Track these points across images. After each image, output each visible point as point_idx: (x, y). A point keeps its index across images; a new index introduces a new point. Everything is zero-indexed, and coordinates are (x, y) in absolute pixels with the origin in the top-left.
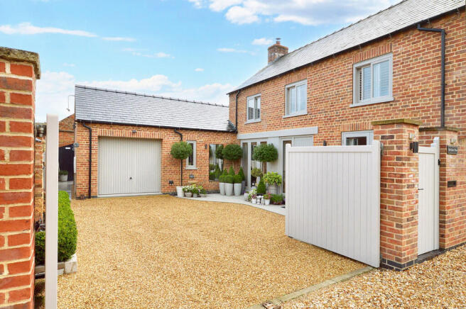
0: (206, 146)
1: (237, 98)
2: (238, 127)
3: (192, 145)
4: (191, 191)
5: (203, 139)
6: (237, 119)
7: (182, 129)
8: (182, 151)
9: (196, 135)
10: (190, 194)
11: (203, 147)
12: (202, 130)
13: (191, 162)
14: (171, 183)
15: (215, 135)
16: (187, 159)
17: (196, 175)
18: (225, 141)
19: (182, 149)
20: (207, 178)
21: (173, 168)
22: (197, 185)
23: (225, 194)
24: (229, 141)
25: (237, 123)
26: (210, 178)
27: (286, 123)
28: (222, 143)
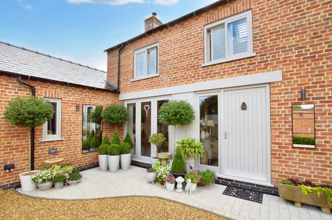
0: (78, 107)
1: (120, 54)
2: (121, 86)
3: (54, 105)
4: (51, 180)
5: (74, 97)
6: (119, 77)
7: (34, 79)
8: (29, 113)
9: (61, 91)
10: (48, 184)
11: (74, 108)
12: (71, 85)
13: (52, 129)
14: (9, 168)
15: (91, 94)
16: (45, 126)
17: (60, 147)
18: (105, 102)
19: (31, 109)
20: (80, 149)
21: (15, 142)
22: (62, 165)
23: (108, 169)
24: (110, 103)
25: (119, 82)
26: (83, 149)
27: (209, 72)
28: (101, 103)
